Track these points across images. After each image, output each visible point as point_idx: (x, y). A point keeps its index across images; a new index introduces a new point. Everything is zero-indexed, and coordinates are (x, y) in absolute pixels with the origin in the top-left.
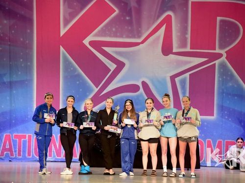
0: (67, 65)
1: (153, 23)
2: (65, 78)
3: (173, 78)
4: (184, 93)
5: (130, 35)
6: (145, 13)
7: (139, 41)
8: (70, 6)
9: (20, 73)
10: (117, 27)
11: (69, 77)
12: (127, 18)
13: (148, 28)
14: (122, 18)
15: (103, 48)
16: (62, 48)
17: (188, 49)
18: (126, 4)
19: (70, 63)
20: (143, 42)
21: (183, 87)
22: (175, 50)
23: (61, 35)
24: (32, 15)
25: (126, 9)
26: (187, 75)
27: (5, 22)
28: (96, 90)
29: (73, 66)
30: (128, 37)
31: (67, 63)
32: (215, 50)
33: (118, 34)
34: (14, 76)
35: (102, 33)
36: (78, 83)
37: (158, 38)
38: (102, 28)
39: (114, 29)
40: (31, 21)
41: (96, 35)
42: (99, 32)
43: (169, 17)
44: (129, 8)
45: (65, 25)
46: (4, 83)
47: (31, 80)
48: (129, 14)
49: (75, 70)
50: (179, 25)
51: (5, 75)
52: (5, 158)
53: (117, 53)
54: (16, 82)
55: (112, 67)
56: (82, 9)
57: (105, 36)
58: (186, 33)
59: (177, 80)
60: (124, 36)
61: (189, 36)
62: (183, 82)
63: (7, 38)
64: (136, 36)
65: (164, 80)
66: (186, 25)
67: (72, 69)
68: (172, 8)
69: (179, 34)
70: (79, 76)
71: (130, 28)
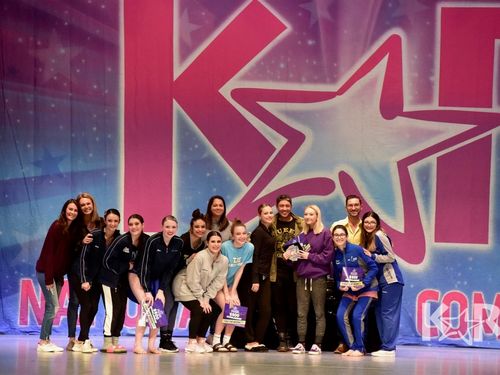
0: (188, 139)
1: (363, 52)
2: (183, 165)
3: (403, 165)
4: (426, 196)
5: (316, 77)
6: (346, 32)
7: (334, 88)
8: (193, 19)
9: (91, 155)
10: (289, 60)
11: (190, 163)
12: (310, 42)
13: (353, 62)
14: (299, 43)
15: (259, 103)
16: (176, 105)
17: (435, 106)
18: (308, 14)
19: (193, 134)
20: (342, 91)
21: (425, 184)
22: (407, 108)
23: (175, 78)
24: (117, 37)
25: (306, 25)
26: (433, 159)
27: (63, 51)
28: (245, 189)
29: (198, 141)
30: (311, 81)
31: (187, 134)
32: (491, 107)
33: (291, 75)
34: (80, 162)
35: (259, 73)
36: (208, 175)
37: (373, 83)
38: (258, 64)
39: (282, 66)
40: (114, 48)
41: (246, 77)
42: (252, 70)
43: (396, 39)
44: (313, 21)
45: (184, 56)
46: (60, 176)
47: (114, 170)
48: (315, 34)
49: (203, 148)
50: (416, 57)
51: (61, 159)
52: (60, 328)
53: (288, 113)
54: (84, 174)
55: (279, 142)
56: (217, 24)
57: (264, 79)
58: (432, 74)
59: (412, 169)
60: (304, 79)
61: (436, 78)
62: (424, 174)
63: (65, 84)
64: (328, 79)
65: (386, 169)
66: (430, 55)
67: (196, 146)
68: (402, 22)
69: (416, 75)
70: (211, 160)
71: (315, 63)
